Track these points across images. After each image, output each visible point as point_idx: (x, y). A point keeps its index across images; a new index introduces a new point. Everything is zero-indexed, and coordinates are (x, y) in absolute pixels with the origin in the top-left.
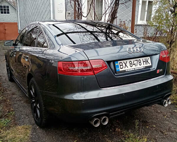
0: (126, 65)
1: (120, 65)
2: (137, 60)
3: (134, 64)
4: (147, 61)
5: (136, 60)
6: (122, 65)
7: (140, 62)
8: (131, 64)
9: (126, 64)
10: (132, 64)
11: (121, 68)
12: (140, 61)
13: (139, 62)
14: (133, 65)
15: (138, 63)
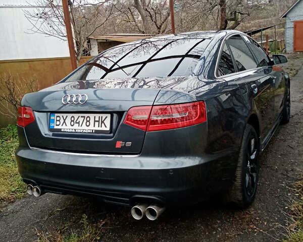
0: (64, 122)
1: (57, 121)
2: (84, 117)
3: (78, 122)
4: (102, 122)
5: (82, 117)
6: (59, 121)
7: (89, 121)
8: (73, 121)
9: (65, 120)
10: (75, 121)
11: (56, 125)
12: (88, 119)
13: (87, 121)
14: (76, 123)
15: (85, 121)
